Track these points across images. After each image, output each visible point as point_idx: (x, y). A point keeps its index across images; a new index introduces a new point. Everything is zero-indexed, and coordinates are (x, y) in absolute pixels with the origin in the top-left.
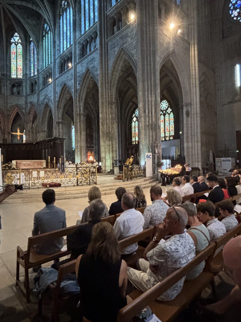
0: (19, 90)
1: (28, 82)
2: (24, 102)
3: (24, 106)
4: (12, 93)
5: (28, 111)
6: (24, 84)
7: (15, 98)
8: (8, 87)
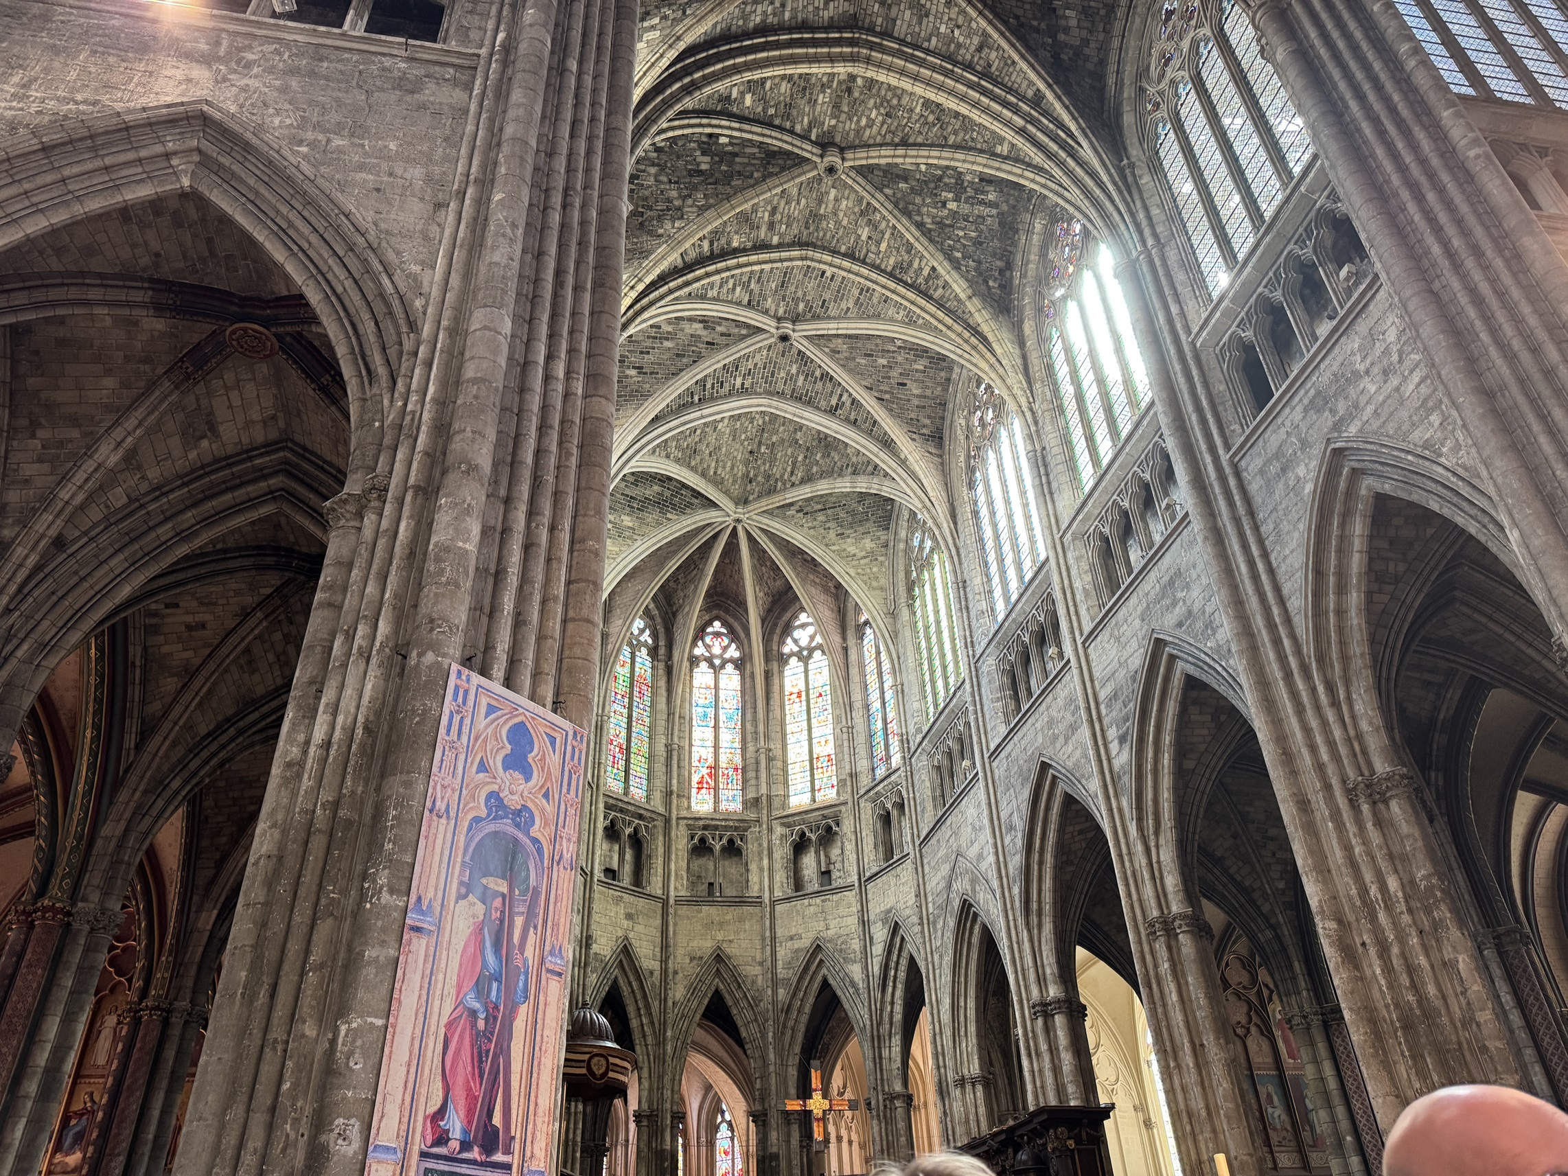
0: (829, 863)
1: (867, 809)
2: (852, 922)
3: (856, 945)
4: (798, 884)
5: (874, 966)
6: (847, 826)
7: (809, 907)
8: (778, 854)
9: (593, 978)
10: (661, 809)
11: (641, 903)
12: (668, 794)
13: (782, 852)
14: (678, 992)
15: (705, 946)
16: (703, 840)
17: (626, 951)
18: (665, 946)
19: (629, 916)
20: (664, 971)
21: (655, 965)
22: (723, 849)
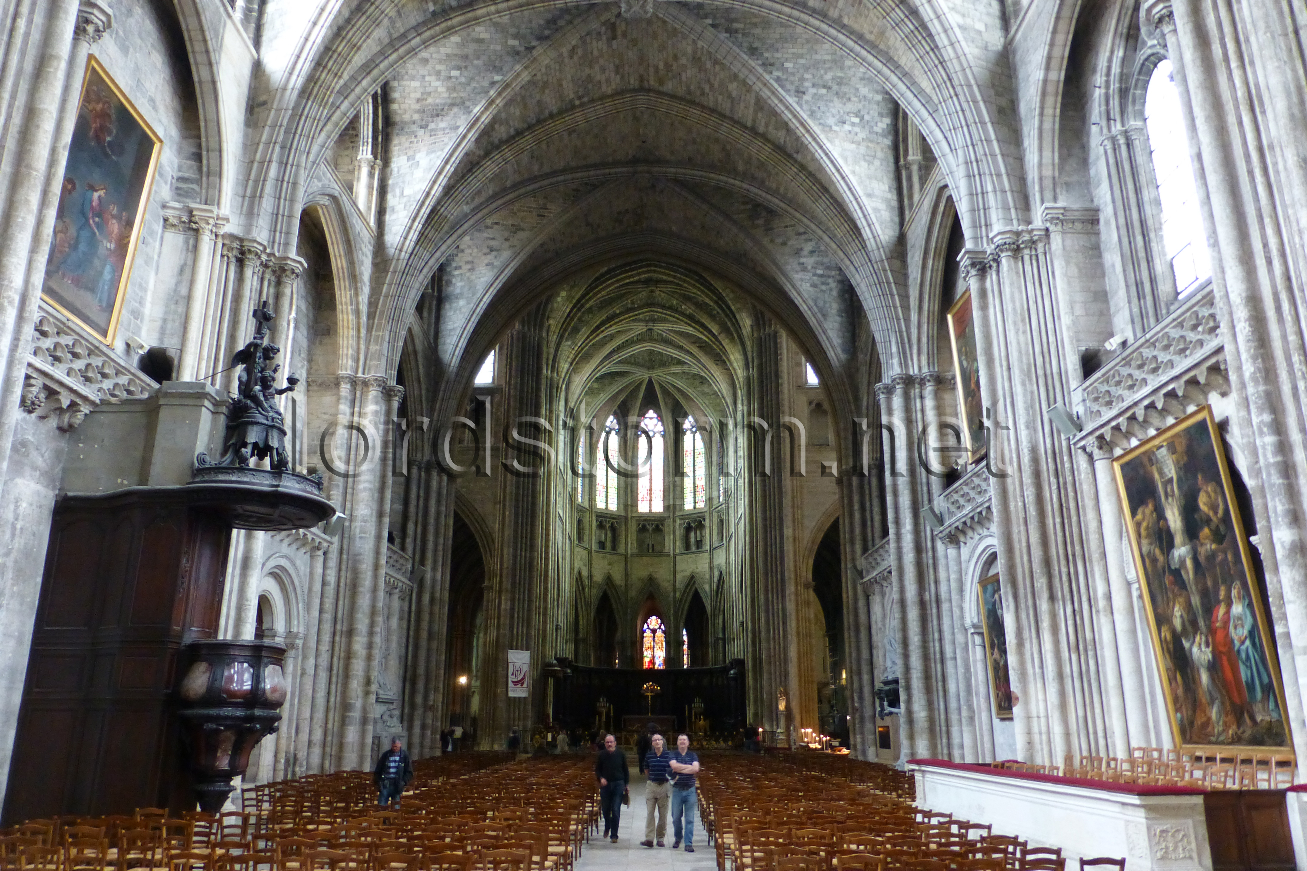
0: (702, 536)
1: (715, 515)
2: (707, 566)
3: (708, 577)
4: (687, 546)
5: (714, 587)
6: (707, 523)
7: (690, 558)
8: (677, 533)
9: (594, 591)
10: (623, 514)
11: (615, 557)
12: (626, 506)
13: (679, 532)
14: (633, 593)
15: (644, 573)
16: (644, 526)
17: (609, 579)
18: (627, 575)
19: (610, 564)
20: (626, 585)
21: (623, 583)
22: (654, 530)
